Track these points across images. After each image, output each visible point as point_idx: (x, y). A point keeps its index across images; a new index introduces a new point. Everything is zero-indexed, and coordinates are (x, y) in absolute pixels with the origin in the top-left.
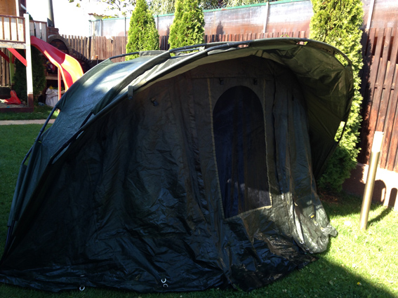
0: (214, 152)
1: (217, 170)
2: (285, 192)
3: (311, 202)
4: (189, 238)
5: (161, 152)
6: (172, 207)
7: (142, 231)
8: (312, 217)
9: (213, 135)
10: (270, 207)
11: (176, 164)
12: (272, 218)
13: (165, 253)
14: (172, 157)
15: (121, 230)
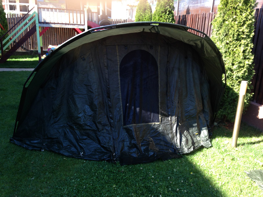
0: (120, 88)
1: (121, 98)
2: (172, 116)
3: (196, 124)
4: (99, 133)
5: (86, 85)
6: (90, 116)
7: (74, 127)
8: (196, 134)
9: (119, 78)
10: (158, 123)
11: (93, 92)
12: (160, 130)
13: (86, 139)
14: (91, 89)
15: (66, 125)
